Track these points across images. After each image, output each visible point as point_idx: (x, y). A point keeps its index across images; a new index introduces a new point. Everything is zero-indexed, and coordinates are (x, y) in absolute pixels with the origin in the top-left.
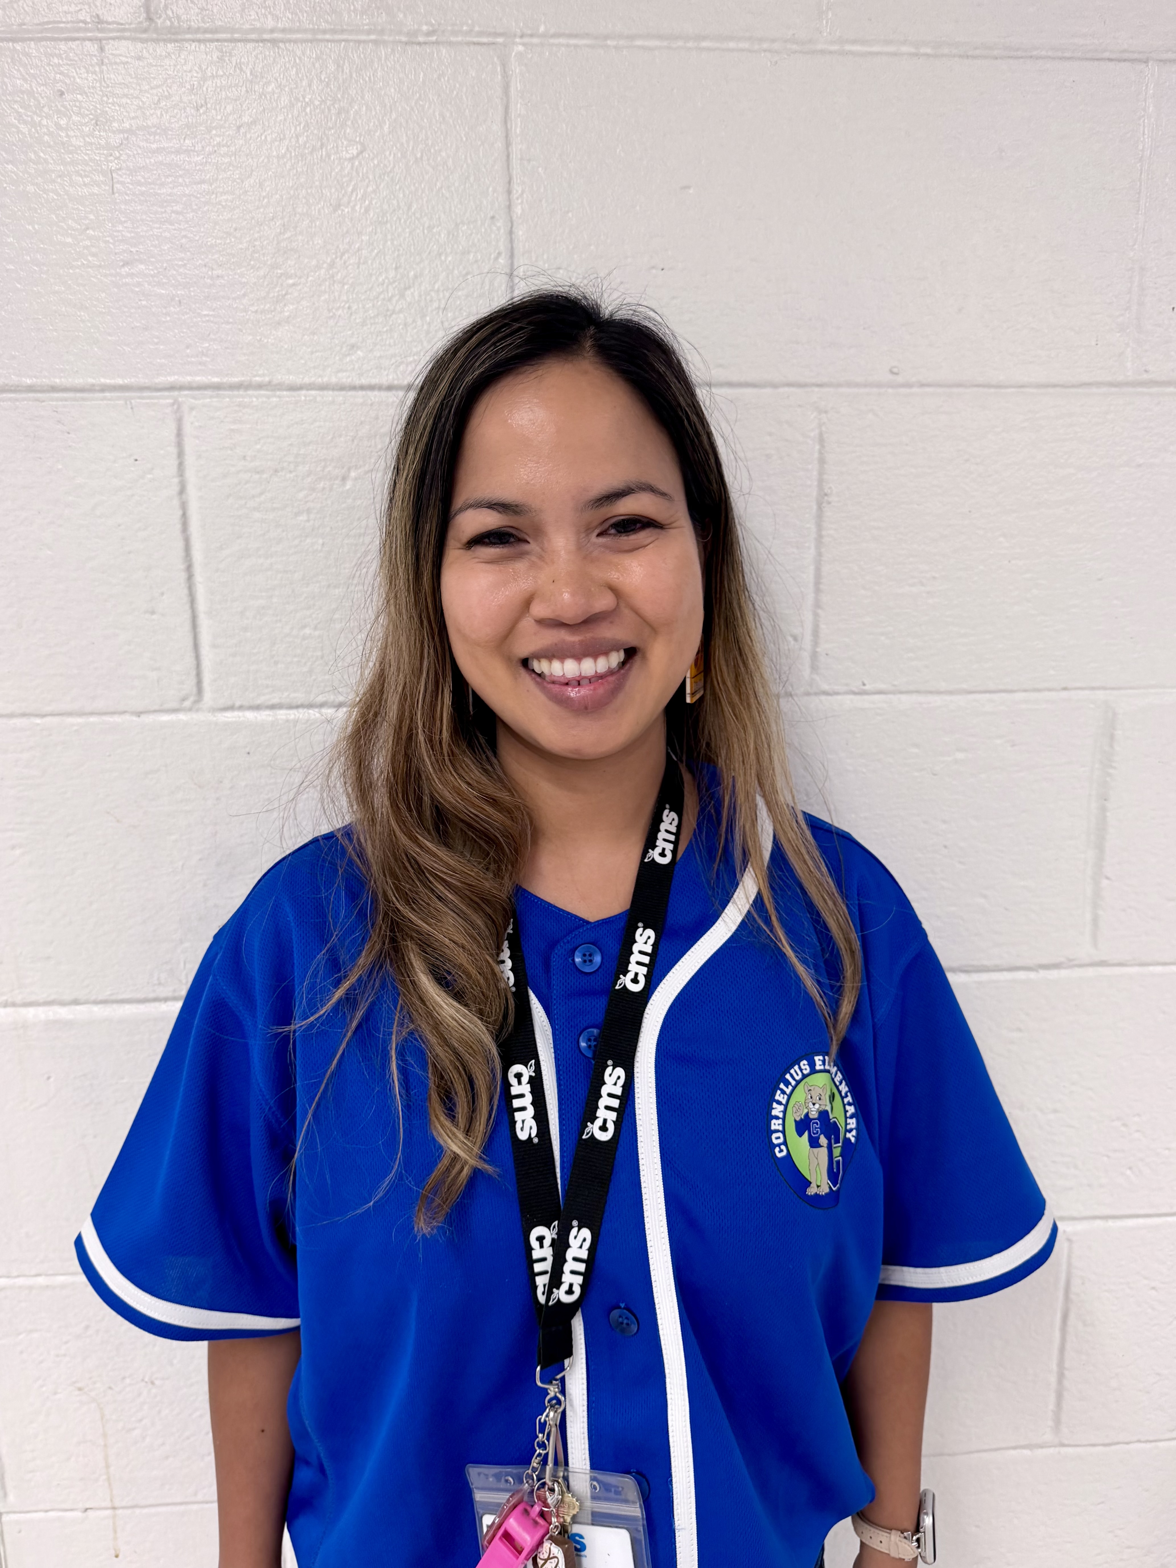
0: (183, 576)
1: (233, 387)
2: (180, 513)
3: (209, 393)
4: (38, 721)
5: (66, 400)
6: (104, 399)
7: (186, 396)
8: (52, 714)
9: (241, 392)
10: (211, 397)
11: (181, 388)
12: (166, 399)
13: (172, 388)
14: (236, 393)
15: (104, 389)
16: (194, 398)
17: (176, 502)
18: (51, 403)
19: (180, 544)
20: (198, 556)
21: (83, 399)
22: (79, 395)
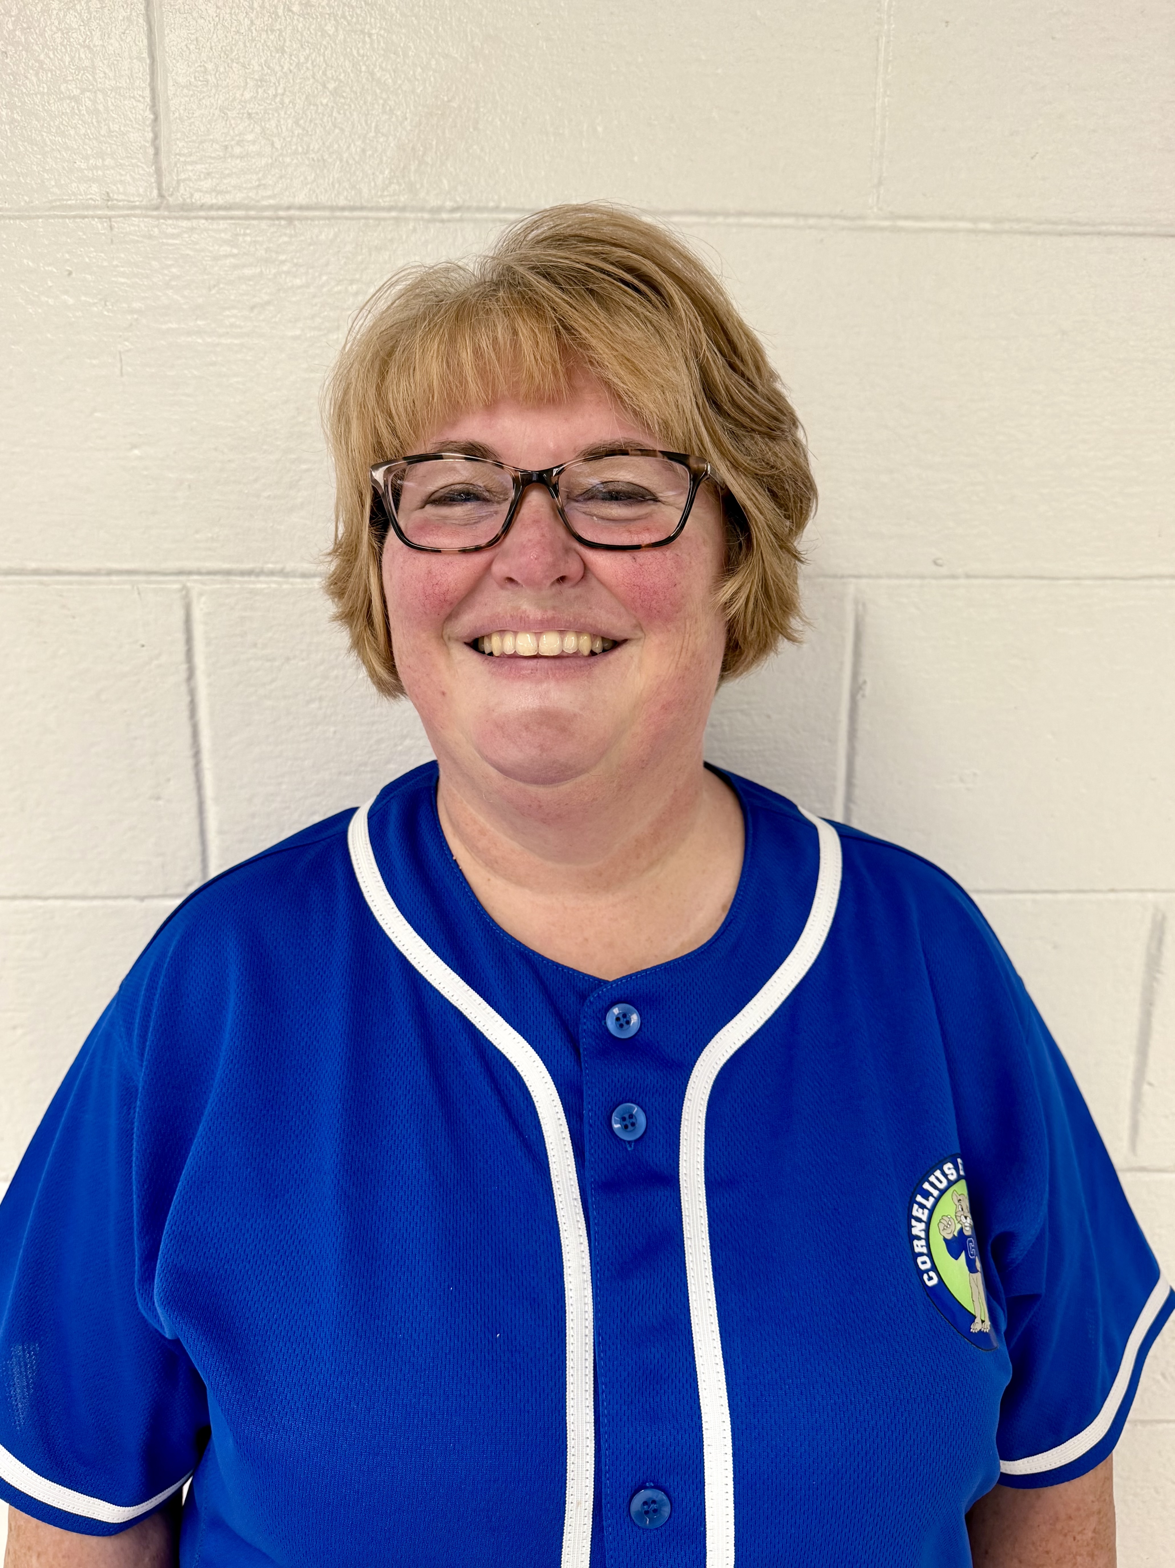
0: (190, 763)
1: (243, 573)
2: (187, 699)
3: (218, 578)
4: (40, 903)
5: (71, 583)
6: (111, 583)
7: (195, 581)
8: (56, 897)
9: (253, 578)
10: (221, 583)
11: (190, 573)
12: (174, 585)
13: (180, 573)
14: (246, 579)
15: (110, 573)
16: (203, 583)
17: (184, 688)
18: (56, 587)
19: (187, 731)
20: (206, 742)
21: (90, 583)
22: (85, 578)
